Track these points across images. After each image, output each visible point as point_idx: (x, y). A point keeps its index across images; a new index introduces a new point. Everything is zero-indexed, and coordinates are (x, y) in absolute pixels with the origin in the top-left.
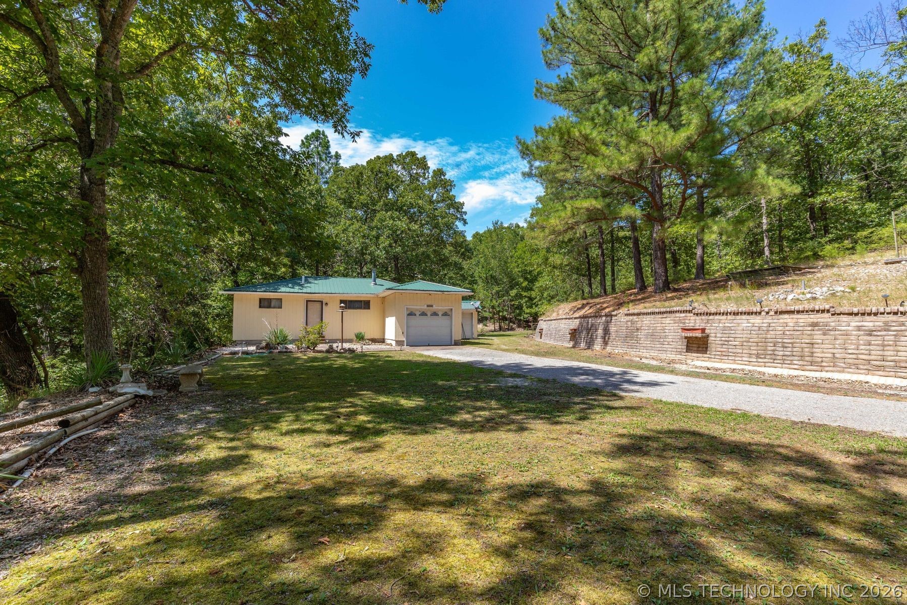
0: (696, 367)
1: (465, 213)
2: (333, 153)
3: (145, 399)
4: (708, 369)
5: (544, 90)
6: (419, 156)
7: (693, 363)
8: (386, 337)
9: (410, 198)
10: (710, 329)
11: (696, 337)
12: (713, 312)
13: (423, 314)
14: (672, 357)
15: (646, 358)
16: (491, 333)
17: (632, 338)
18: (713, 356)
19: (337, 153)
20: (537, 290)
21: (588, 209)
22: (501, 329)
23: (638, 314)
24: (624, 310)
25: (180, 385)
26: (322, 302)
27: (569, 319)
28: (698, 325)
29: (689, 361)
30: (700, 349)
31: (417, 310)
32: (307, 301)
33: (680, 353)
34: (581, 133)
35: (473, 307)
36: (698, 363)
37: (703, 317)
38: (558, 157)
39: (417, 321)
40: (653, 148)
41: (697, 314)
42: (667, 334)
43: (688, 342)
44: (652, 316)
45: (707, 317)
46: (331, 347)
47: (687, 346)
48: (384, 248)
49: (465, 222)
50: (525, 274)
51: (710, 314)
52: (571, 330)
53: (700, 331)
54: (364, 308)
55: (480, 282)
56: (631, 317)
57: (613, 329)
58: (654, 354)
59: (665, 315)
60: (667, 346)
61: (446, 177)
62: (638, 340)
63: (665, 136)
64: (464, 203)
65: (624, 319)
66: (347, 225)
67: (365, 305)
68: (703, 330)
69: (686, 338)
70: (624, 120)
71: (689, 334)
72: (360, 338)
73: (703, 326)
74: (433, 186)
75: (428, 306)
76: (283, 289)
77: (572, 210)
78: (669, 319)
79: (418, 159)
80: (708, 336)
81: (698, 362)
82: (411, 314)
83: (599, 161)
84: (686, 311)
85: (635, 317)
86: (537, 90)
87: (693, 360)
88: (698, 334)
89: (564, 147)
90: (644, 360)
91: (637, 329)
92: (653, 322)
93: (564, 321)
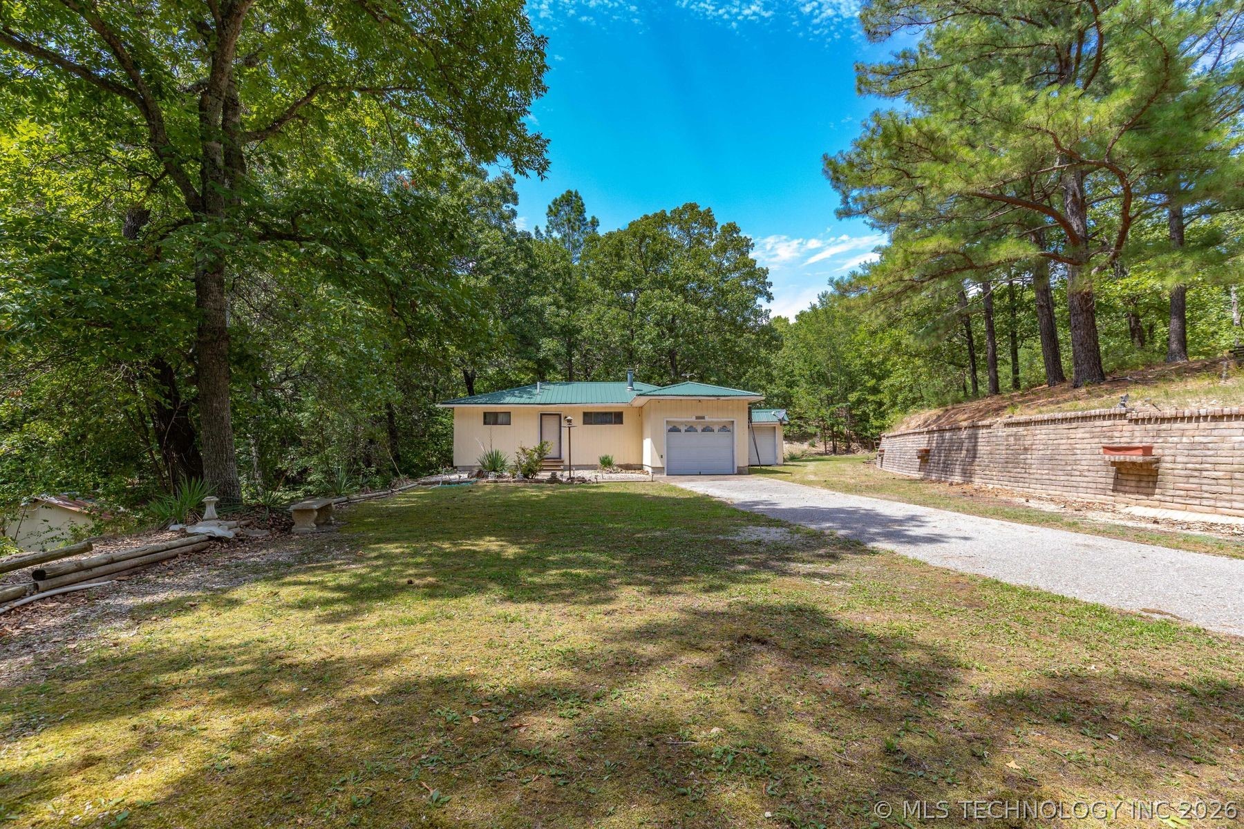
0: (1132, 518)
1: (770, 284)
2: (589, 219)
3: (222, 542)
4: (1156, 522)
5: (871, 77)
6: (701, 209)
7: (1127, 510)
8: (644, 463)
9: (686, 267)
10: (1162, 448)
11: (1134, 463)
12: (1168, 416)
13: (691, 429)
14: (1089, 497)
15: (1040, 499)
16: (818, 457)
17: (1016, 464)
18: (1168, 499)
19: (593, 218)
20: (886, 391)
21: (936, 254)
22: (834, 451)
23: (1027, 423)
24: (1004, 418)
25: (293, 524)
26: (560, 415)
27: (919, 433)
28: (1137, 440)
29: (1120, 507)
30: (1143, 484)
31: (682, 423)
32: (542, 415)
33: (1103, 491)
34: (920, 130)
35: (775, 419)
36: (1138, 511)
37: (1149, 426)
38: (888, 176)
39: (682, 438)
40: (1054, 135)
41: (1136, 421)
42: (1079, 457)
43: (1118, 471)
44: (1052, 427)
45: (1156, 426)
46: (554, 476)
47: (1116, 478)
48: (651, 342)
49: (770, 298)
50: (869, 368)
51: (1163, 420)
52: (921, 451)
53: (1140, 452)
54: (615, 423)
55: (802, 382)
56: (1015, 429)
57: (982, 448)
58: (1055, 492)
59: (1074, 425)
60: (1079, 479)
61: (741, 234)
62: (1026, 467)
63: (1077, 111)
64: (767, 270)
65: (1004, 432)
66: (602, 312)
67: (616, 418)
68: (1147, 450)
69: (1114, 464)
70: (993, 94)
71: (1119, 457)
72: (606, 463)
73: (1147, 441)
74: (723, 249)
75: (697, 418)
76: (508, 399)
77: (905, 257)
78: (1082, 430)
79: (700, 213)
80: (1158, 461)
81: (1138, 509)
82: (675, 429)
83: (950, 171)
84: (1115, 415)
85: (1021, 429)
86: (861, 82)
87: (1127, 505)
88: (1137, 457)
89: (894, 158)
90: (1033, 504)
91: (1026, 449)
92: (1052, 436)
93: (911, 437)
